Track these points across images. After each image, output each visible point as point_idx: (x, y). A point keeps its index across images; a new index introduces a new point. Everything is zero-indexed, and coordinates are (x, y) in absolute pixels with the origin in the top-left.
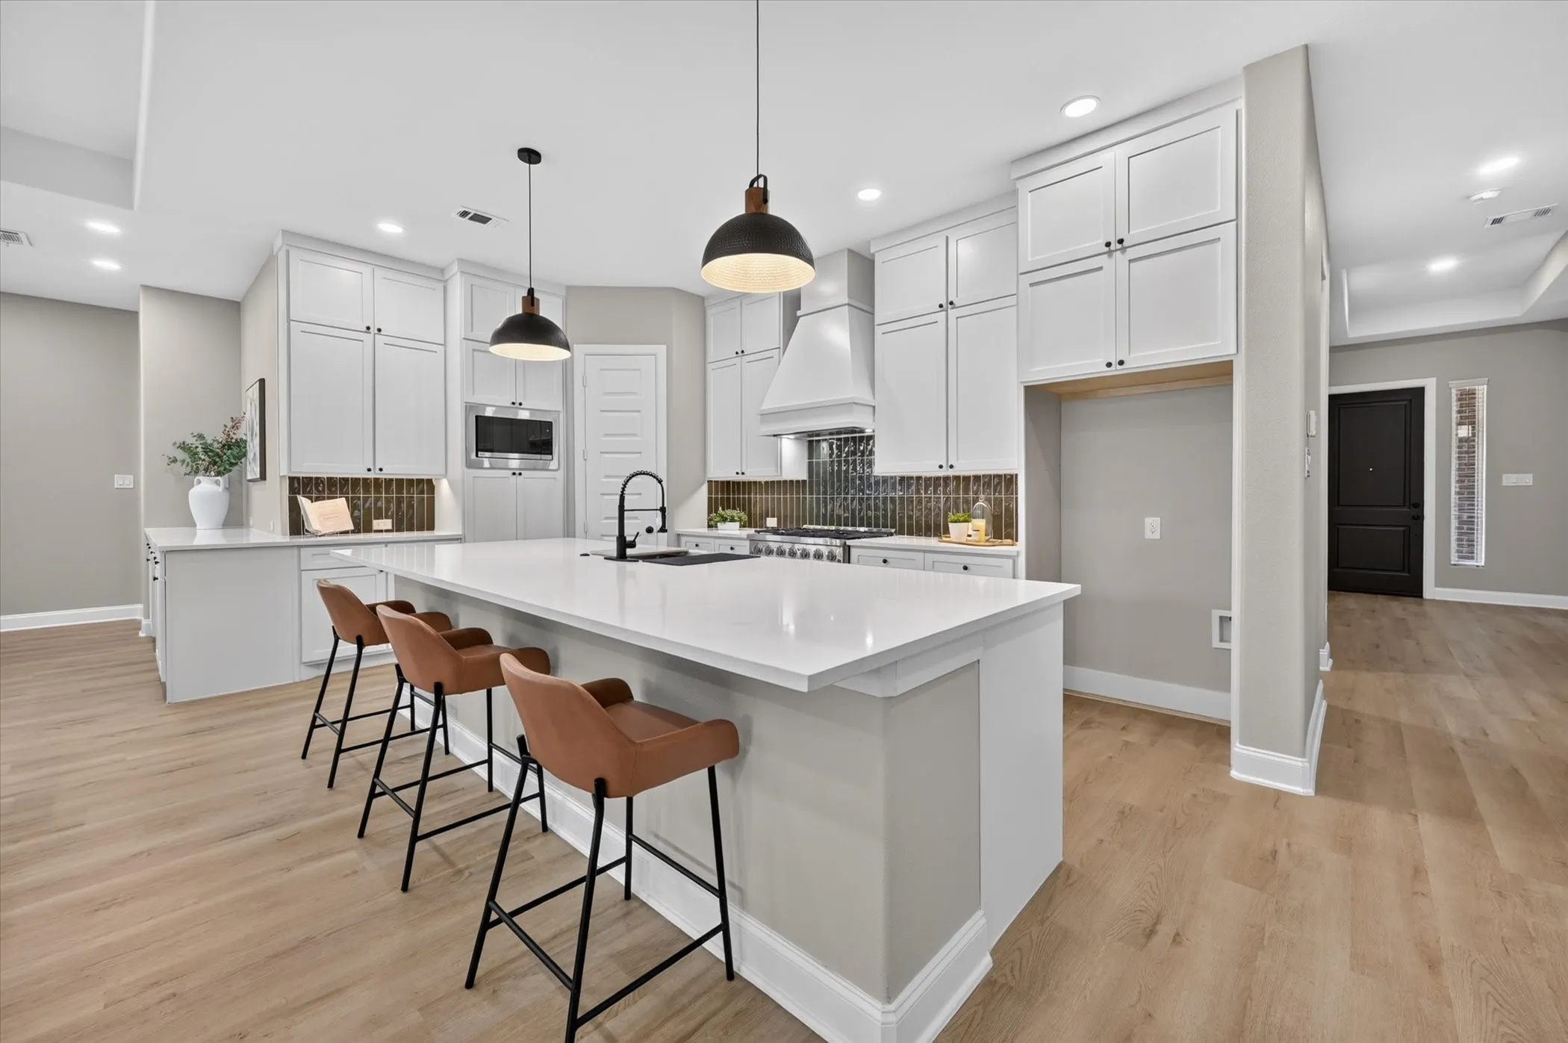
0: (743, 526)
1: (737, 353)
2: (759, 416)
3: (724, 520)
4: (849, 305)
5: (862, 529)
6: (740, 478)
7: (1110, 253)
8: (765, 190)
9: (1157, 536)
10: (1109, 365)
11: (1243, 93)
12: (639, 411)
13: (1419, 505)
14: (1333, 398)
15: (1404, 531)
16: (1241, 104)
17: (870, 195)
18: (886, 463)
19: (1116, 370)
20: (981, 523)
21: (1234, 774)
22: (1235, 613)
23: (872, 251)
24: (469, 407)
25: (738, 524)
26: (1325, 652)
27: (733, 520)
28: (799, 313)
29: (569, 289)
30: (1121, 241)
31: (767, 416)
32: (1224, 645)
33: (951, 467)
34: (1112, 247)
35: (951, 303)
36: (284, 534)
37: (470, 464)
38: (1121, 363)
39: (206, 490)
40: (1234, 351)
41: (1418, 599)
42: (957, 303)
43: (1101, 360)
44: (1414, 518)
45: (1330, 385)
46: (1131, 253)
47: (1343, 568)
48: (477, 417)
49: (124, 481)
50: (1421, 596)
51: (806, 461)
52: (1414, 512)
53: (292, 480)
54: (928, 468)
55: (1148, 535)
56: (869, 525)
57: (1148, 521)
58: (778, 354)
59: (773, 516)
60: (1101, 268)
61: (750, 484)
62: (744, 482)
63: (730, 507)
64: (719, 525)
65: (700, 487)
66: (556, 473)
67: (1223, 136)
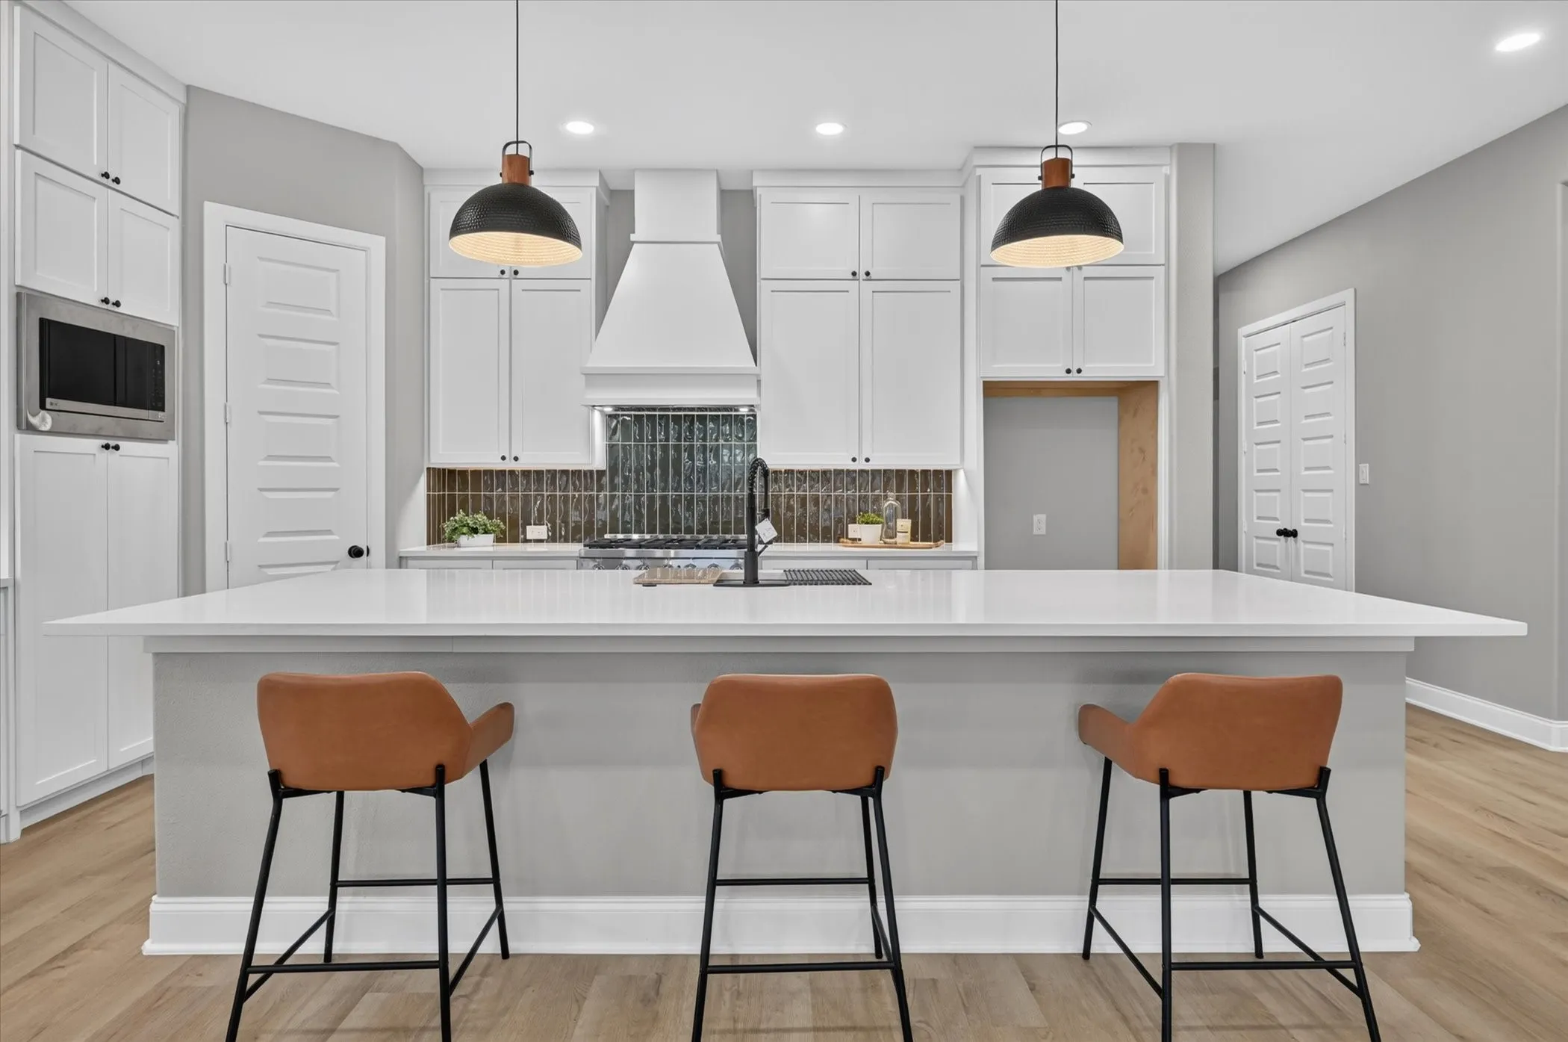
0: (499, 540)
1: (503, 272)
2: (583, 377)
4: (717, 243)
6: (509, 465)
9: (1043, 531)
10: (1067, 371)
11: (1177, 159)
12: (334, 344)
17: (830, 129)
19: (1074, 377)
20: (907, 524)
23: (754, 184)
24: (25, 299)
25: (491, 537)
27: (484, 531)
28: (633, 237)
31: (585, 381)
33: (867, 459)
35: (868, 274)
38: (1079, 372)
40: (1163, 372)
42: (873, 276)
43: (1060, 365)
48: (42, 320)
51: (605, 443)
55: (1035, 532)
57: (1036, 518)
58: (589, 291)
59: (539, 522)
60: (1060, 279)
61: (512, 472)
62: (502, 473)
63: (476, 511)
64: (463, 540)
65: (417, 481)
66: (171, 450)
67: (1156, 192)
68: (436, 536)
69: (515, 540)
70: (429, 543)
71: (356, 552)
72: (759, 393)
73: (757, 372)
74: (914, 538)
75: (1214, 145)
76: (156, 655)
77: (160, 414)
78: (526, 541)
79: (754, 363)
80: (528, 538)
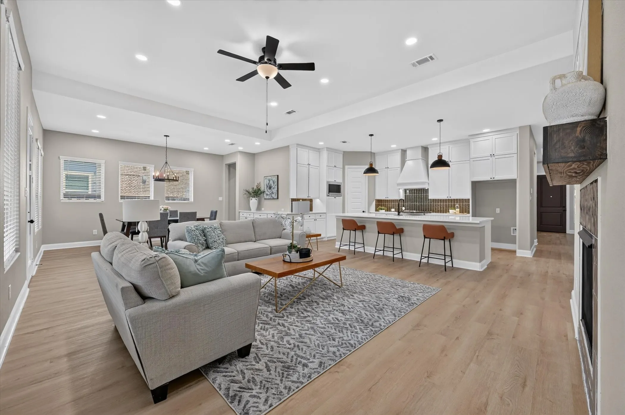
1: (386, 168)
2: (397, 184)
3: (382, 209)
4: (422, 159)
5: (415, 211)
6: (387, 199)
7: (491, 156)
8: (442, 155)
9: (499, 212)
10: (491, 178)
11: (518, 130)
12: (361, 182)
13: (565, 207)
14: (538, 176)
15: (561, 214)
16: (518, 132)
18: (431, 196)
20: (458, 210)
21: (517, 255)
22: (517, 228)
23: (428, 147)
24: (328, 182)
25: (385, 210)
26: (536, 241)
27: (384, 209)
28: (406, 160)
29: (344, 152)
30: (494, 155)
31: (399, 184)
32: (514, 235)
33: (450, 197)
34: (492, 155)
35: (450, 161)
36: (290, 212)
37: (328, 196)
38: (494, 178)
39: (254, 202)
40: (517, 177)
41: (565, 234)
42: (451, 161)
43: (489, 177)
44: (563, 211)
45: (537, 172)
46: (496, 157)
47: (543, 225)
48: (329, 184)
49: (220, 199)
50: (566, 233)
51: (404, 195)
52: (564, 209)
53: (292, 199)
54: (444, 197)
55: (497, 212)
56: (417, 210)
57: (497, 209)
58: (399, 169)
59: (393, 208)
60: (489, 159)
61: (387, 200)
62: (385, 200)
63: (382, 206)
64: (380, 211)
65: (374, 201)
66: (341, 198)
67: (515, 137)
68: (376, 210)
69: (389, 211)
70: (376, 211)
71: (364, 212)
72: (429, 186)
73: (428, 182)
74: (460, 213)
75: (530, 126)
76: (337, 219)
77: (340, 193)
78: (391, 211)
79: (428, 180)
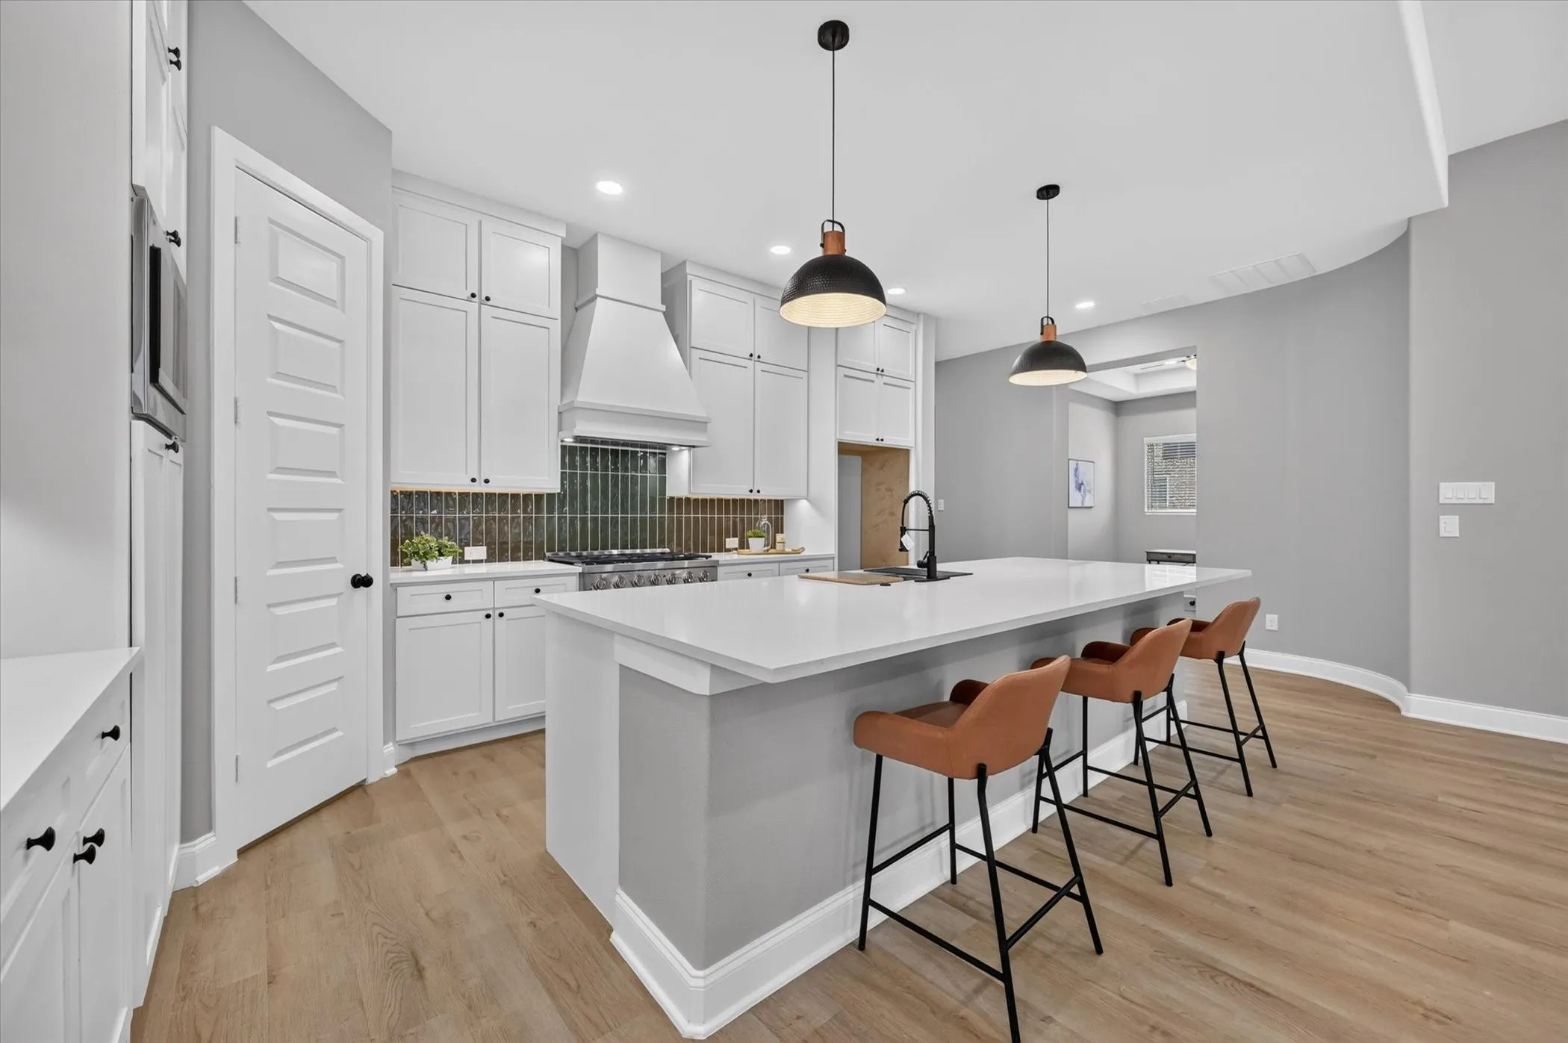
80: (466, 558)
